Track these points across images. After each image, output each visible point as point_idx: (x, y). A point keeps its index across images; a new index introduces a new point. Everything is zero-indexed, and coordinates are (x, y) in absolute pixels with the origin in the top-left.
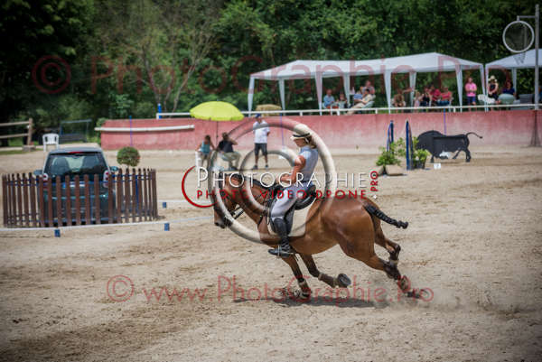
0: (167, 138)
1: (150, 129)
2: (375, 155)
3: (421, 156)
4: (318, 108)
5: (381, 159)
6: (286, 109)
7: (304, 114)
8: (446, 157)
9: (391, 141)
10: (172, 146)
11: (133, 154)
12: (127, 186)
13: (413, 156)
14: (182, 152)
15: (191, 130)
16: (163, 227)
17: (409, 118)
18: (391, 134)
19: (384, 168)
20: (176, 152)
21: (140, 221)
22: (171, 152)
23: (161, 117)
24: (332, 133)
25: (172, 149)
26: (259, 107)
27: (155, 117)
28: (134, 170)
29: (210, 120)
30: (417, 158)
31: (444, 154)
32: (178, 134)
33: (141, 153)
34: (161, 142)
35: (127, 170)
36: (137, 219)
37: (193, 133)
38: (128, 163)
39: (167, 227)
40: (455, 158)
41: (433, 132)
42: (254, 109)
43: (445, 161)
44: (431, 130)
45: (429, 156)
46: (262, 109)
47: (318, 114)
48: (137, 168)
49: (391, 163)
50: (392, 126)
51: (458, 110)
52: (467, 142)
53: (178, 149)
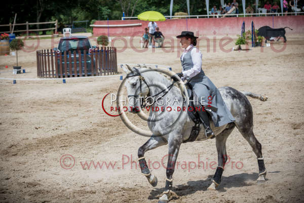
0: (128, 30)
1: (119, 25)
3: (260, 39)
4: (207, 14)
5: (238, 41)
6: (191, 15)
7: (199, 17)
8: (273, 40)
9: (243, 32)
10: (130, 34)
13: (256, 40)
15: (140, 26)
16: (119, 78)
17: (252, 19)
18: (244, 27)
19: (240, 46)
21: (108, 74)
23: (125, 19)
25: (130, 36)
26: (176, 13)
27: (121, 19)
28: (105, 48)
30: (258, 41)
31: (272, 38)
32: (133, 28)
34: (124, 32)
35: (102, 48)
36: (107, 74)
39: (122, 78)
40: (278, 41)
42: (173, 15)
43: (272, 42)
46: (178, 15)
47: (207, 17)
48: (107, 47)
49: (244, 44)
50: (244, 24)
51: (280, 15)
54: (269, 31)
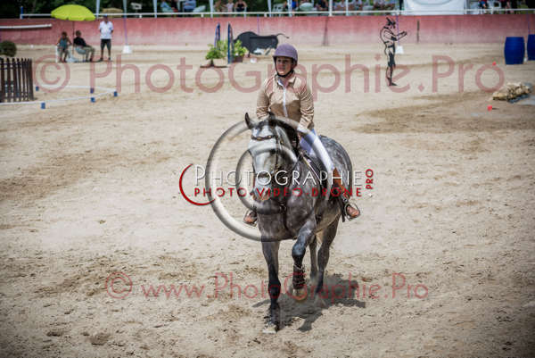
0: (30, 35)
1: (14, 27)
2: (205, 51)
3: (240, 52)
4: (153, 12)
5: (210, 53)
6: (128, 12)
7: (143, 16)
8: (260, 54)
9: (218, 40)
10: (32, 41)
11: (10, 47)
12: (9, 72)
13: (233, 52)
14: (41, 47)
15: (48, 28)
16: (40, 106)
17: (229, 21)
18: (218, 34)
19: (212, 61)
20: (37, 47)
21: (20, 101)
22: (32, 46)
23: (24, 17)
24: (166, 32)
25: (33, 43)
26: (105, 10)
27: (19, 17)
29: (67, 20)
30: (237, 54)
31: (258, 51)
32: (38, 32)
33: (18, 47)
34: (23, 38)
35: (8, 59)
36: (18, 99)
37: (50, 31)
38: (7, 55)
39: (43, 106)
40: (267, 54)
41: (250, 33)
42: (101, 11)
43: (259, 56)
44: (247, 31)
45: (247, 52)
46: (107, 12)
47: (153, 16)
48: (16, 58)
49: (218, 57)
50: (219, 27)
51: (268, 15)
52: (277, 42)
53: (38, 44)
54: (254, 40)
